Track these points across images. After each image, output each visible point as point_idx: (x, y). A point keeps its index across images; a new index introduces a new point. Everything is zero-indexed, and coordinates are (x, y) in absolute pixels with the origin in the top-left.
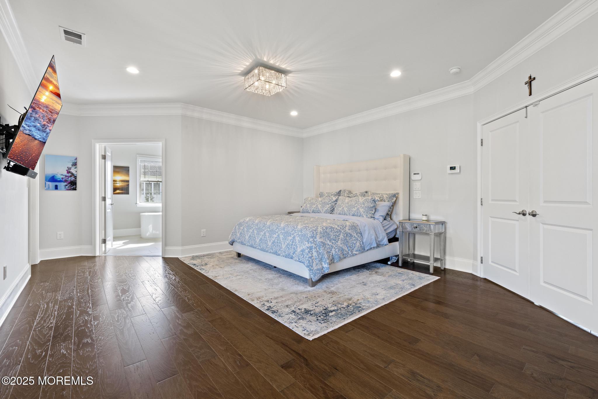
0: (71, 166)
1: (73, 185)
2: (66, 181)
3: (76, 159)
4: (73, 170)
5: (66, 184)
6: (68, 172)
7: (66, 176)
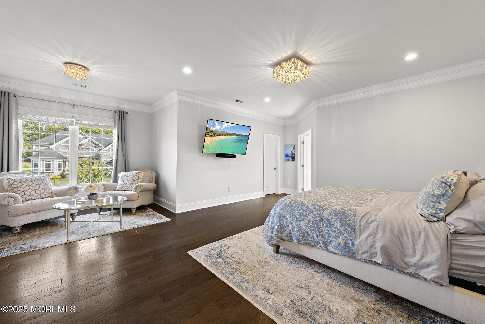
0: (292, 149)
1: (293, 159)
2: (291, 157)
3: (294, 145)
4: (293, 151)
5: (291, 158)
6: (292, 152)
7: (291, 154)
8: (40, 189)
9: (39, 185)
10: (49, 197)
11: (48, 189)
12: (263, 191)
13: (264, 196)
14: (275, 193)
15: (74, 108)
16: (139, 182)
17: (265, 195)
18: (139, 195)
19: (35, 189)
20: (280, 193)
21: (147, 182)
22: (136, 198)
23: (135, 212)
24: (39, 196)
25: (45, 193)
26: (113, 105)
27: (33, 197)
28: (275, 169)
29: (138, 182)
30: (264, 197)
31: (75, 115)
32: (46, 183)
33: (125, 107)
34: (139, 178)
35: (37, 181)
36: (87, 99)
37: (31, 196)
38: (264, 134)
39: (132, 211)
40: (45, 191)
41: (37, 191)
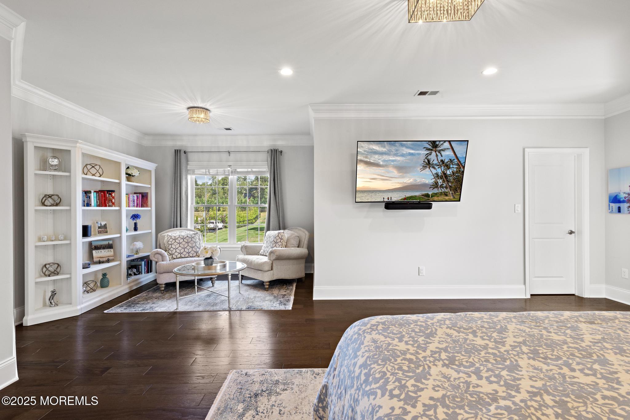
8: (188, 247)
9: (188, 243)
10: (196, 256)
11: (196, 247)
12: (525, 283)
13: (529, 297)
14: (574, 295)
15: (229, 155)
16: (281, 246)
17: (531, 295)
18: (274, 265)
19: (184, 247)
20: (587, 295)
21: (294, 246)
22: (267, 268)
23: (267, 287)
24: (187, 255)
25: (192, 252)
26: (267, 144)
27: (183, 256)
28: (571, 233)
29: (279, 246)
30: (526, 300)
31: (230, 164)
32: (195, 241)
33: (280, 144)
34: (282, 240)
35: (187, 238)
36: (242, 143)
37: (181, 253)
38: (524, 149)
39: (264, 286)
40: (192, 250)
41: (185, 249)
